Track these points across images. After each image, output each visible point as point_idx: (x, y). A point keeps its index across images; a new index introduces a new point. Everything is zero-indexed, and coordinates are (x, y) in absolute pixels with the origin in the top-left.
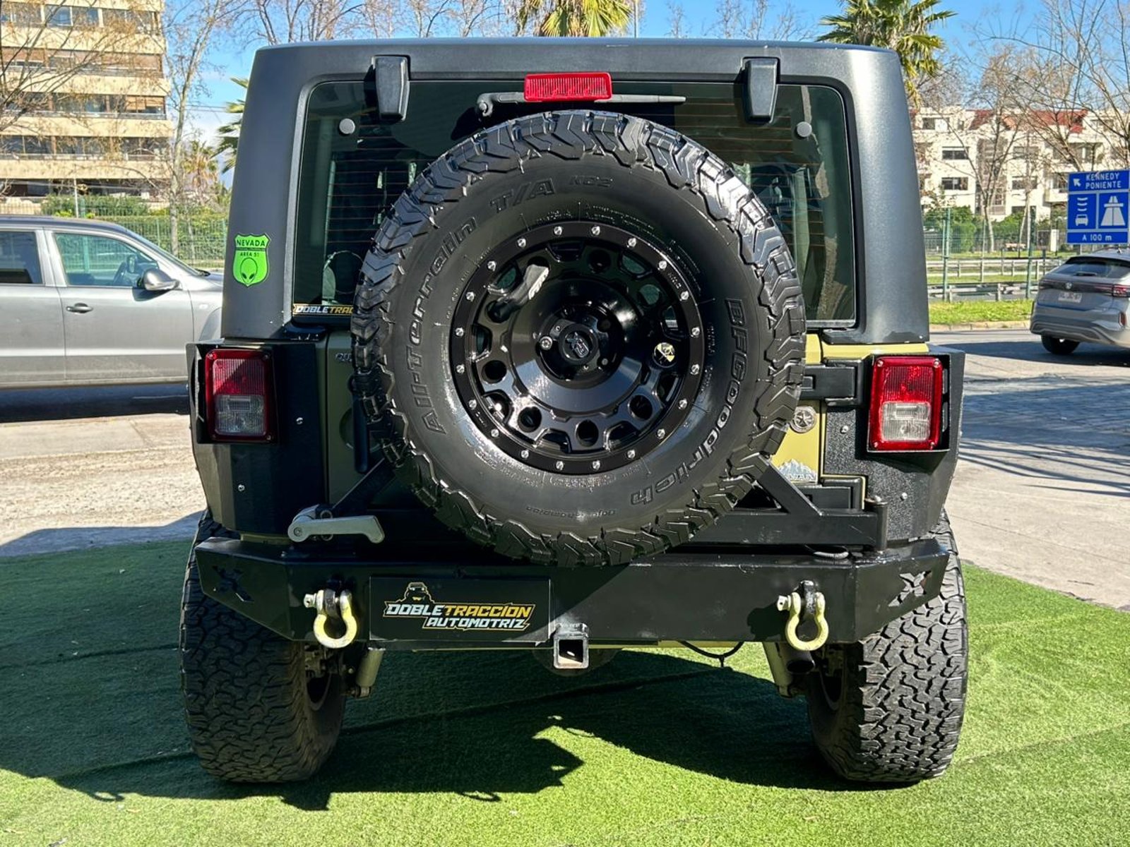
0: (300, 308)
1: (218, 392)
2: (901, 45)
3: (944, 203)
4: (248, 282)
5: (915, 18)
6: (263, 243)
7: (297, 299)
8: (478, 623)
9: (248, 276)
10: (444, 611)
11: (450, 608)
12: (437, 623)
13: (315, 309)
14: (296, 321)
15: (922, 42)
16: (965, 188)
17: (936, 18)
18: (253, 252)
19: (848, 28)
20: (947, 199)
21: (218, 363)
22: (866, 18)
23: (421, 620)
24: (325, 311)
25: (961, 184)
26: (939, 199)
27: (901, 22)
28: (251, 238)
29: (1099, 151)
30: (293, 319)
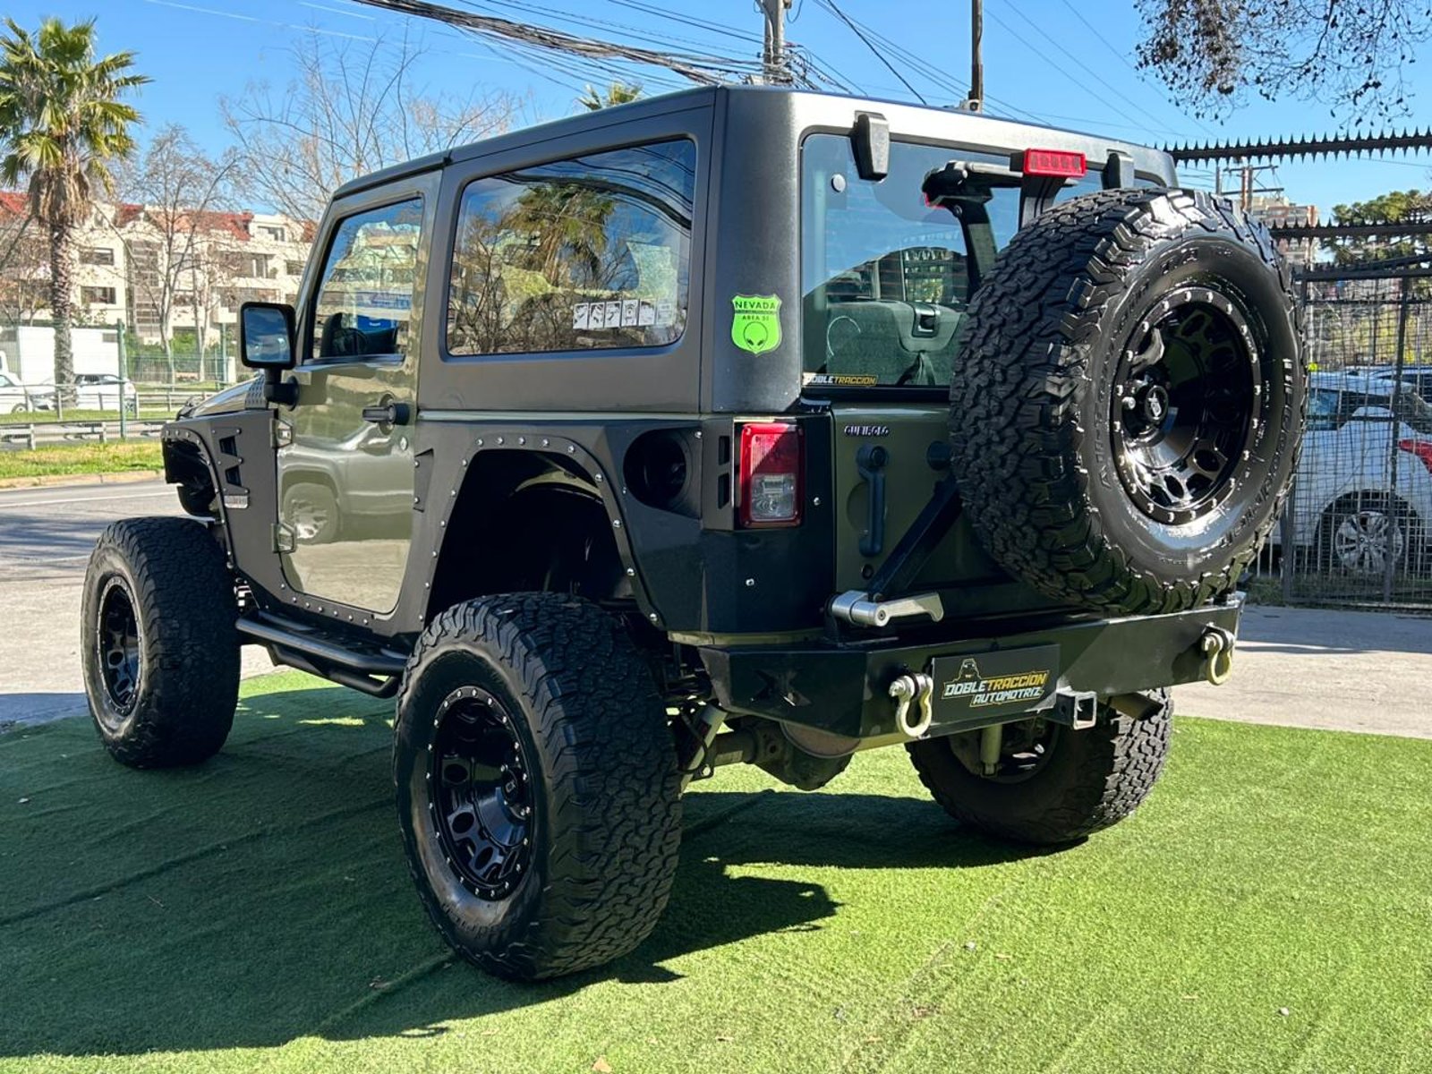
0: (809, 378)
1: (756, 471)
2: (87, 113)
3: (90, 319)
4: (756, 349)
5: (101, 79)
6: (773, 305)
7: (808, 369)
8: (1010, 695)
9: (756, 343)
10: (987, 685)
11: (991, 682)
12: (980, 700)
13: (822, 379)
14: (808, 392)
15: (113, 110)
16: (112, 301)
17: (127, 83)
18: (761, 316)
19: (8, 82)
20: (94, 314)
21: (757, 439)
22: (33, 70)
23: (970, 697)
24: (830, 381)
25: (108, 296)
26: (83, 314)
27: (85, 83)
28: (756, 299)
29: (271, 264)
30: (803, 389)
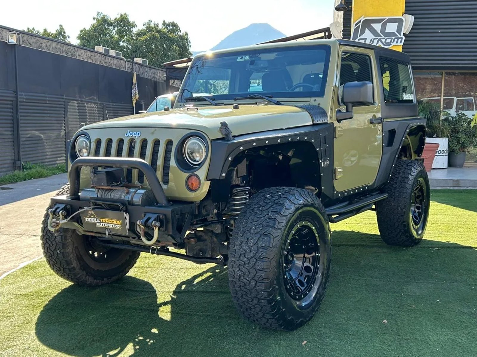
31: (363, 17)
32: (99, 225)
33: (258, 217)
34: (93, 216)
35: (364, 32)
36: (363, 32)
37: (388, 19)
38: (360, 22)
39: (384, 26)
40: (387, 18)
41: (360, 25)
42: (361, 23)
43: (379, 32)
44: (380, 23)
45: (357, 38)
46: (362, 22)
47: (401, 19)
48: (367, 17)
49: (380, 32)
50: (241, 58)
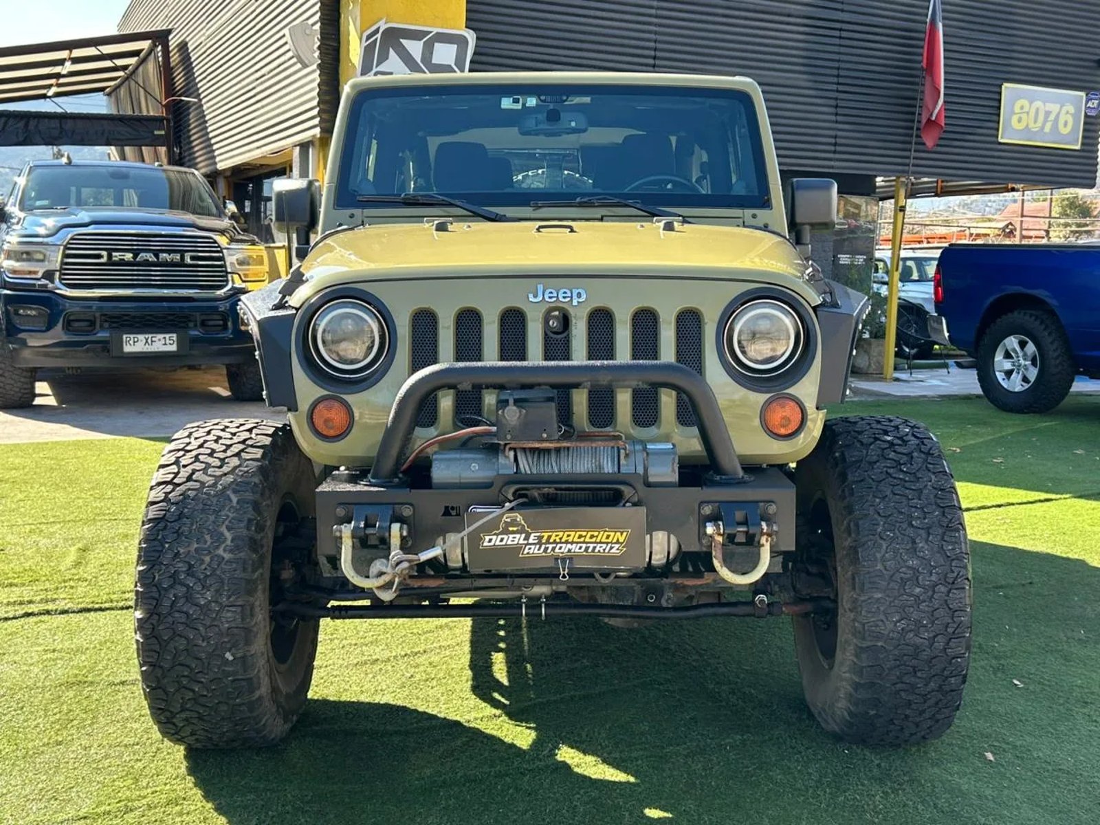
31: (384, 20)
32: (534, 550)
33: (913, 488)
34: (515, 529)
35: (387, 58)
36: (384, 57)
37: (437, 33)
38: (377, 31)
39: (428, 50)
40: (435, 30)
41: (376, 39)
42: (379, 36)
43: (419, 60)
44: (420, 40)
45: (372, 69)
46: (381, 31)
47: (465, 37)
48: (391, 22)
49: (422, 61)
50: (514, 102)
